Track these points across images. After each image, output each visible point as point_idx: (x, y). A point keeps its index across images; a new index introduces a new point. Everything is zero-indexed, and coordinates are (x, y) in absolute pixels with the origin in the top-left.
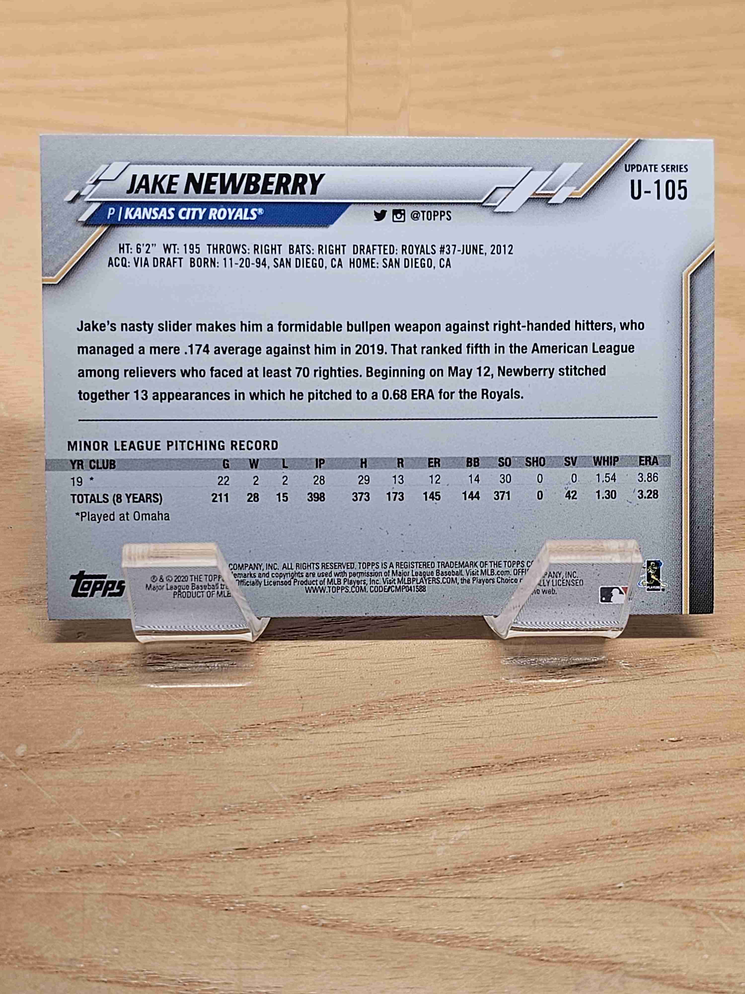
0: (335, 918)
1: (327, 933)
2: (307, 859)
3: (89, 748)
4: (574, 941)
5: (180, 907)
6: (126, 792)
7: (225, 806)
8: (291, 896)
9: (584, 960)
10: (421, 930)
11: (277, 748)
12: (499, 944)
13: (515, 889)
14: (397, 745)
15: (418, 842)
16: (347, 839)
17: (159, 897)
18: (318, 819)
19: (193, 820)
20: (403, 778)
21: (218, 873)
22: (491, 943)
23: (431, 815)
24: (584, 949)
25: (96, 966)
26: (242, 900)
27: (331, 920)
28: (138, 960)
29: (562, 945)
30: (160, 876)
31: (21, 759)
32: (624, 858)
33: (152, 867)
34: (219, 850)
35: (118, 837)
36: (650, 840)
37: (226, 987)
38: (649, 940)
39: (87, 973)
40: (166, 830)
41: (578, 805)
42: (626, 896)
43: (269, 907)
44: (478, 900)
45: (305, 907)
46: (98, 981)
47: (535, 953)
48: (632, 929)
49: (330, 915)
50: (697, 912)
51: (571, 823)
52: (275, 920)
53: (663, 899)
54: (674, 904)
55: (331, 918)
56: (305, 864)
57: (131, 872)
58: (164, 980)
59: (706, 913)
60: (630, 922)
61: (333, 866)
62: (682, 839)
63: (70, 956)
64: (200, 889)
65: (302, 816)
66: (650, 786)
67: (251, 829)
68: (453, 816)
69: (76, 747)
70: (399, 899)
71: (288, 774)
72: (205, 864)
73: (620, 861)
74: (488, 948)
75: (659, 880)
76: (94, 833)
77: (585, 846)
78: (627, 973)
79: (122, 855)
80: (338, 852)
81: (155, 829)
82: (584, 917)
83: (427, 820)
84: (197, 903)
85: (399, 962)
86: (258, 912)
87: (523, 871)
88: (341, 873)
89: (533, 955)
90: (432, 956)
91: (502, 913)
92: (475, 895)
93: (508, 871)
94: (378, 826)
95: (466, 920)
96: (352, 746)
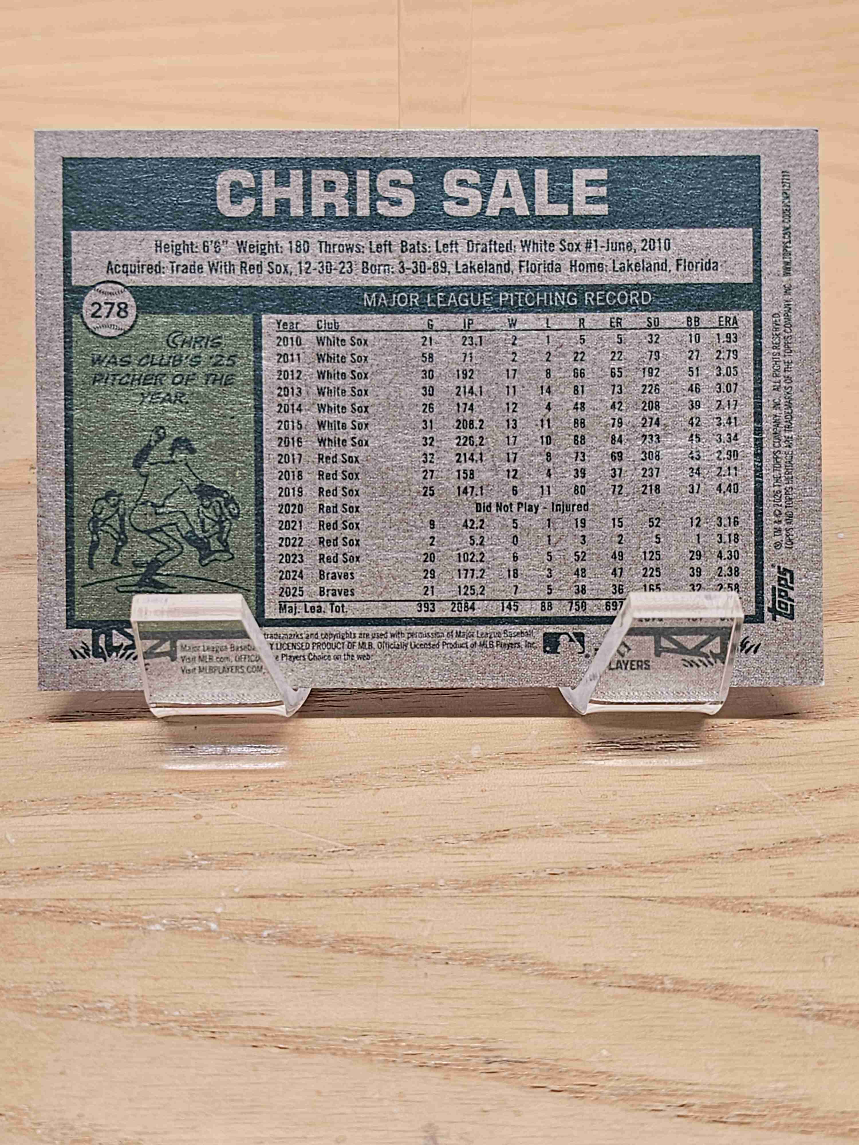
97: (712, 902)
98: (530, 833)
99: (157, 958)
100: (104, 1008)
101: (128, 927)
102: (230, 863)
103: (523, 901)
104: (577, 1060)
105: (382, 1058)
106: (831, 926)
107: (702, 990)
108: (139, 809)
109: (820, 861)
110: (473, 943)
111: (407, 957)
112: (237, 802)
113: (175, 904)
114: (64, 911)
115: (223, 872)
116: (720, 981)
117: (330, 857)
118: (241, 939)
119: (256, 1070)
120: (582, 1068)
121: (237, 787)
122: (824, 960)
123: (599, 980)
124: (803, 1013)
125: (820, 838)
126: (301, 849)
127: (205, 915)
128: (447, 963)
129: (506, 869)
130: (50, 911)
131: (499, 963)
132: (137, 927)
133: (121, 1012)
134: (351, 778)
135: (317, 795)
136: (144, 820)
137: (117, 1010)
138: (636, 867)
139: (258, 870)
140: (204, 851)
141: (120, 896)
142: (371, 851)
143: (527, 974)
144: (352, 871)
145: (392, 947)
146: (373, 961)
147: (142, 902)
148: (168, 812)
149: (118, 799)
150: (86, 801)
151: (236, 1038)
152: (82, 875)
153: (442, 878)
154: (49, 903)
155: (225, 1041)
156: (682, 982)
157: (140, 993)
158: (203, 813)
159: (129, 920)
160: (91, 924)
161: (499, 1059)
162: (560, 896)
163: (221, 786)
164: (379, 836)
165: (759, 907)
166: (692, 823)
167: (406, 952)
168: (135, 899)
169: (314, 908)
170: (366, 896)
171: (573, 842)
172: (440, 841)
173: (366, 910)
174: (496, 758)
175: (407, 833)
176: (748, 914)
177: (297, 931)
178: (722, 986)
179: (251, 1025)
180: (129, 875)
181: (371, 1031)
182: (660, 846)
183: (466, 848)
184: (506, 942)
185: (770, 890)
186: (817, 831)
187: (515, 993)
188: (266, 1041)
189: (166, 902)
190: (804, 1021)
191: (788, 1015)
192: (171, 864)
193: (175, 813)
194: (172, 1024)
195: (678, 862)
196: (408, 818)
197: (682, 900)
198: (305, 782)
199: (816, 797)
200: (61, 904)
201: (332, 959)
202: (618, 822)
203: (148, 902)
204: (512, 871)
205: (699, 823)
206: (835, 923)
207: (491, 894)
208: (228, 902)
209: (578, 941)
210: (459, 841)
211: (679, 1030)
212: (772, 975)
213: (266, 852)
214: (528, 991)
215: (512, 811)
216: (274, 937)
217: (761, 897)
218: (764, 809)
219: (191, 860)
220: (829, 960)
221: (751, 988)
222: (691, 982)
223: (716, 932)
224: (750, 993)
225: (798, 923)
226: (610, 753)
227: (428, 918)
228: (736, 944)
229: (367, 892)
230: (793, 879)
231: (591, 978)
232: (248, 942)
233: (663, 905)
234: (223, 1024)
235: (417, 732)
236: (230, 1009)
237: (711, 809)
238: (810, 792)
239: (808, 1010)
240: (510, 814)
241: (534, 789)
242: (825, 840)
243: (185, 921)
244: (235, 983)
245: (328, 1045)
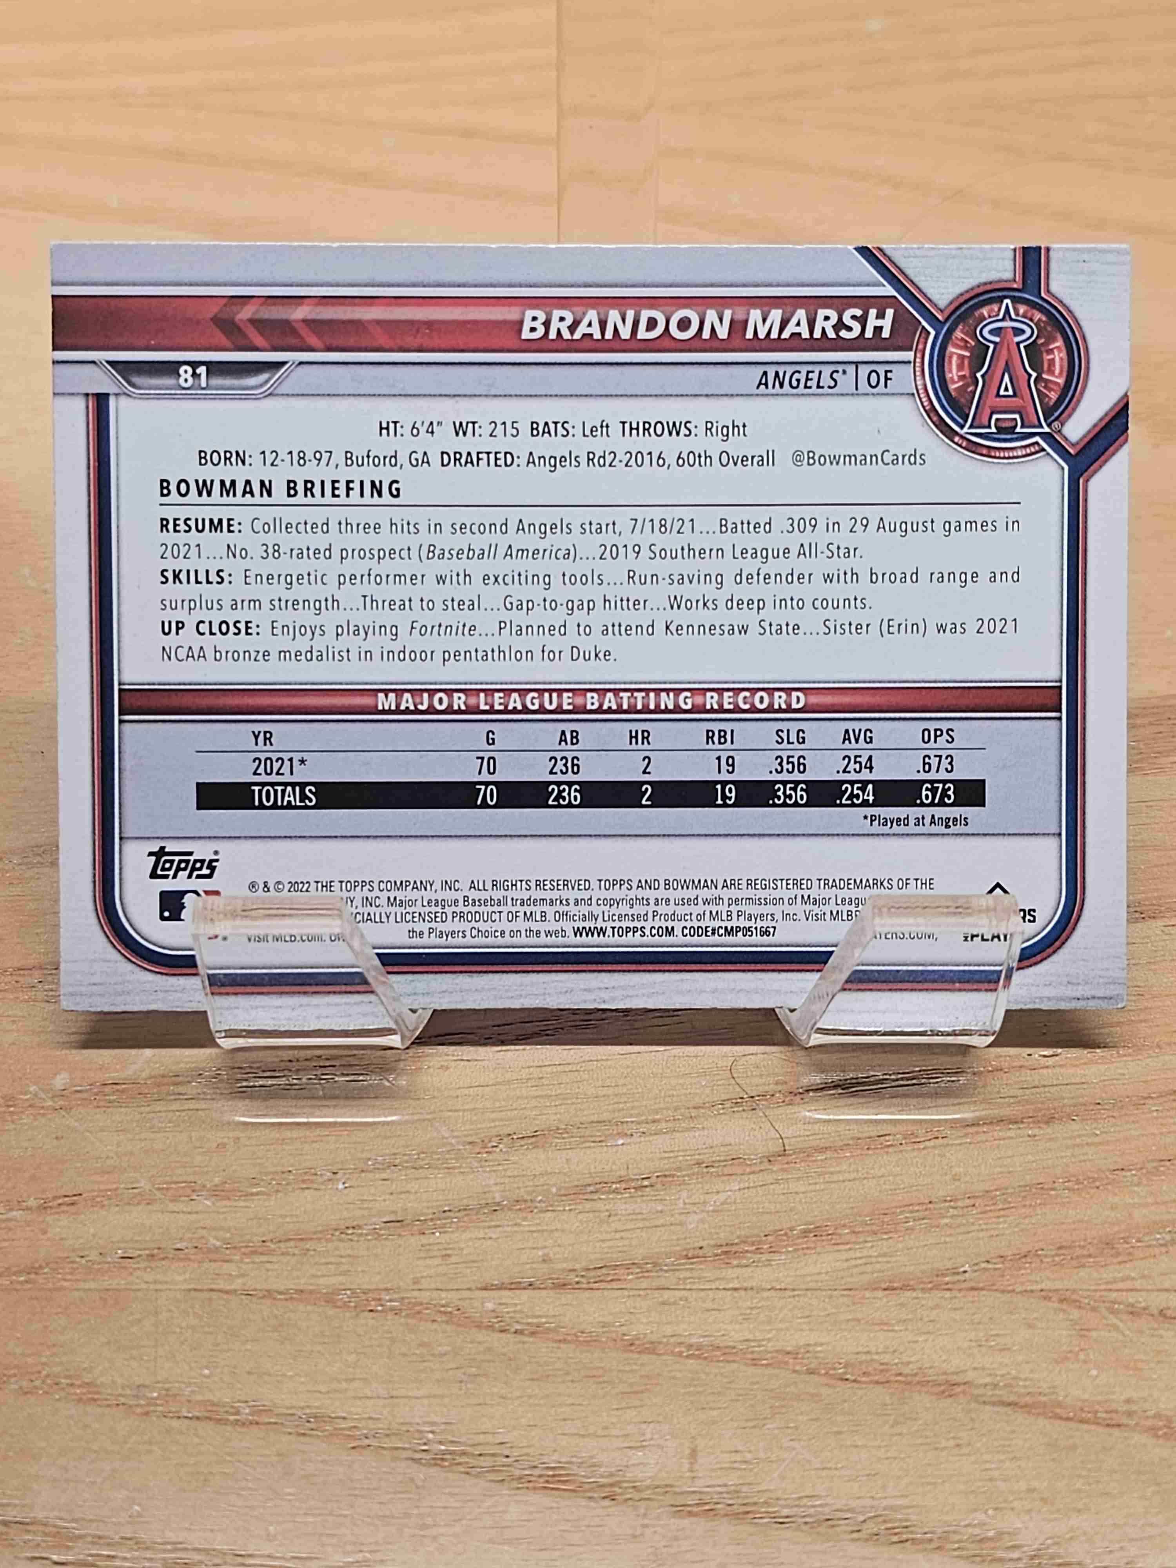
0: (535, 1321)
1: (524, 1343)
3: (163, 1076)
4: (894, 1351)
6: (220, 1141)
7: (369, 1159)
8: (469, 1289)
9: (909, 1378)
10: (664, 1337)
12: (780, 1356)
13: (804, 1276)
14: (628, 1067)
15: (659, 1208)
16: (552, 1206)
19: (320, 1180)
20: (636, 1116)
21: (357, 1257)
22: (769, 1355)
23: (679, 1169)
24: (909, 1363)
25: (175, 1396)
27: (528, 1324)
28: (239, 1386)
29: (876, 1357)
32: (972, 1228)
33: (260, 1250)
34: (361, 1223)
35: (208, 1207)
36: (1010, 1203)
38: (1009, 1349)
39: (162, 1405)
40: (280, 1195)
41: (901, 1151)
42: (973, 1284)
43: (435, 1306)
44: (750, 1292)
47: (835, 1369)
48: (981, 1334)
49: (527, 1317)
50: (1080, 1307)
51: (891, 1178)
52: (444, 1326)
53: (1029, 1288)
54: (1045, 1295)
55: (530, 1320)
56: (489, 1242)
57: (227, 1258)
58: (277, 1415)
59: (1094, 1309)
60: (979, 1323)
61: (530, 1245)
62: (1059, 1200)
63: (138, 1380)
65: (485, 1171)
66: (1010, 1123)
67: (408, 1192)
68: (712, 1170)
69: (144, 1075)
70: (632, 1293)
71: (464, 1111)
72: (341, 1245)
73: (964, 1233)
74: (764, 1362)
75: (1024, 1260)
76: (172, 1201)
77: (911, 1212)
78: (976, 1399)
79: (214, 1233)
82: (910, 1316)
83: (673, 1176)
84: (327, 1302)
85: (631, 1385)
86: (419, 1313)
87: (819, 1250)
88: (544, 1255)
89: (831, 1372)
90: (679, 1375)
91: (785, 1311)
92: (745, 1285)
93: (796, 1250)
94: (598, 1186)
95: (731, 1322)
96: (559, 1068)
106: (484, 1331)
123: (152, 1408)
124: (417, 1456)
125: (498, 1204)
131: (24, 1384)
182: (281, 1216)
191: (395, 1459)
222: (276, 1411)
233: (263, 1301)
237: (361, 1165)
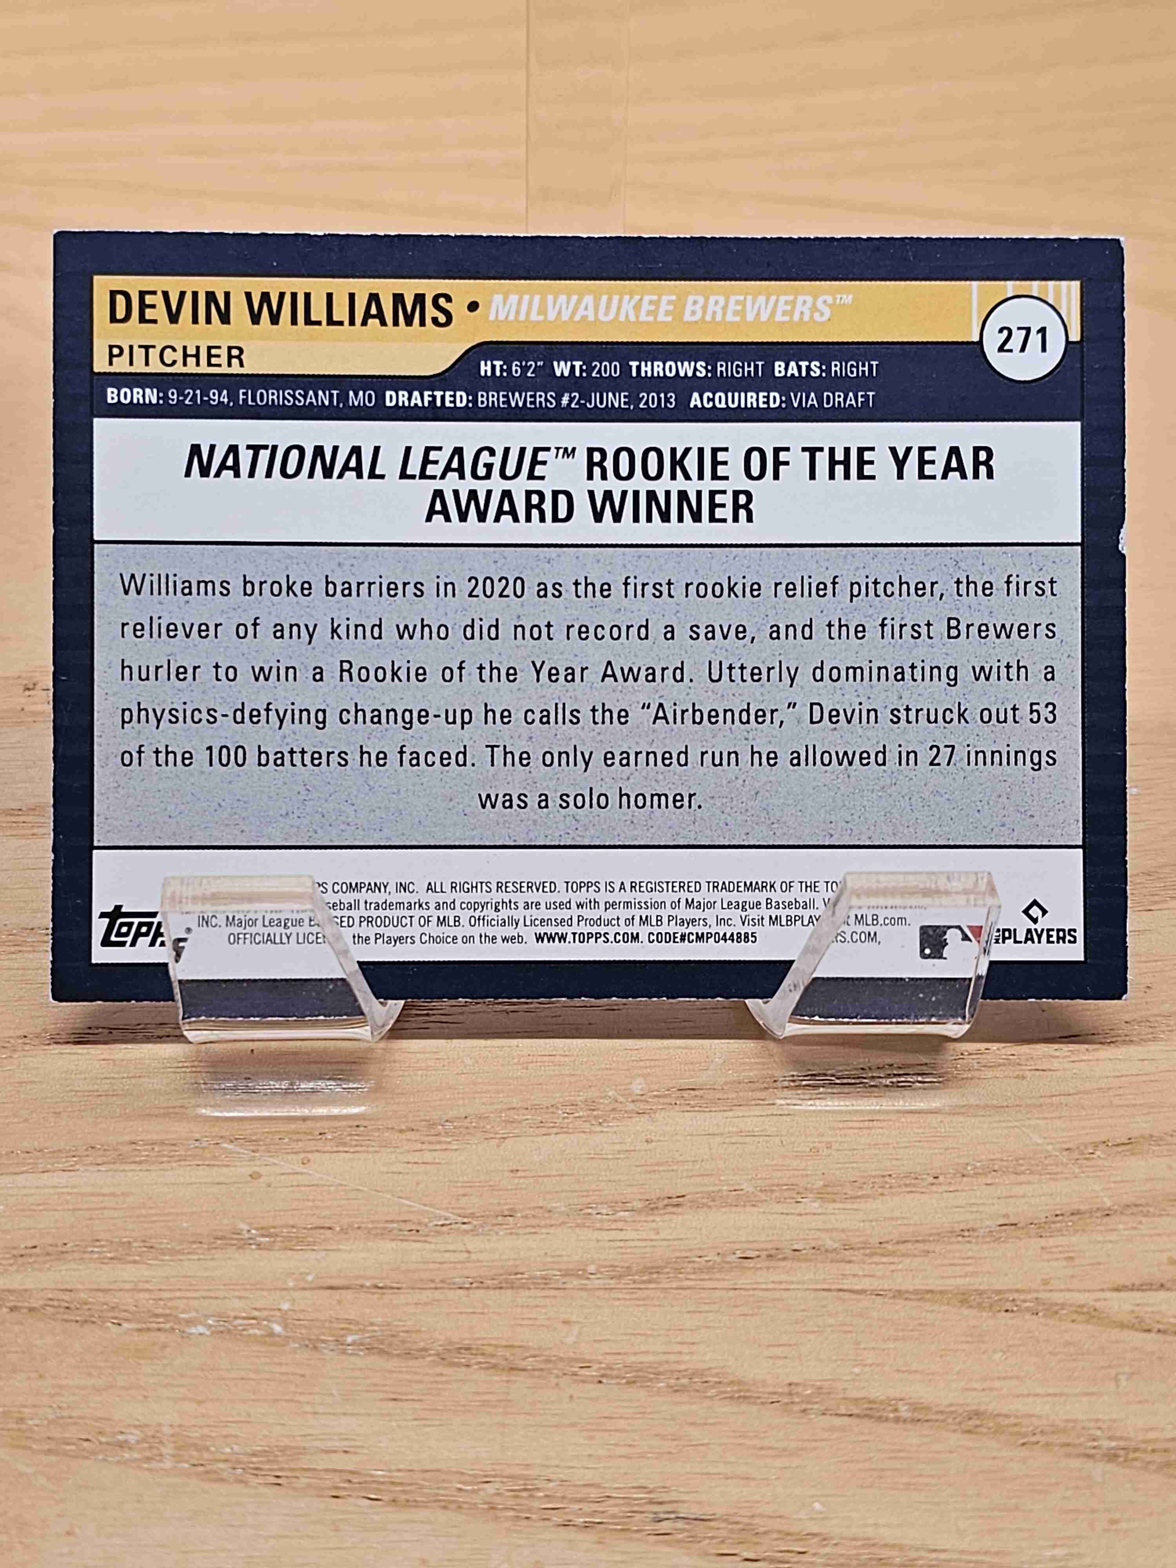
2: (1109, 1238)
5: (935, 1307)
11: (1024, 1082)
17: (899, 1294)
18: (1115, 1182)
26: (1029, 1297)
30: (893, 1263)
31: (640, 1099)
37: (1034, 1420)
45: (1127, 1307)
46: (837, 1415)
64: (959, 1281)
80: (1156, 1228)
81: (868, 1196)
97: (961, 1297)
98: (714, 1200)
99: (200, 1373)
100: (126, 1441)
101: (159, 1330)
102: (300, 1242)
103: (704, 1295)
104: (780, 1517)
105: (511, 1513)
107: (950, 1420)
108: (174, 1165)
109: (1111, 1242)
110: (635, 1354)
111: (545, 1373)
112: (309, 1155)
113: (225, 1298)
114: (72, 1306)
115: (290, 1253)
116: (974, 1408)
117: (438, 1232)
118: (315, 1348)
119: (337, 1530)
120: (785, 1528)
121: (311, 1134)
122: (1116, 1379)
126: (398, 1222)
127: (265, 1313)
128: (600, 1382)
129: (681, 1251)
130: (53, 1306)
132: (173, 1329)
133: (151, 1448)
134: (466, 1123)
135: (419, 1146)
136: (182, 1180)
137: (146, 1445)
138: (859, 1249)
139: (338, 1250)
140: (264, 1223)
141: (148, 1286)
142: (494, 1225)
143: (711, 1398)
144: (469, 1252)
145: (524, 1359)
146: (497, 1378)
147: (178, 1294)
148: (216, 1168)
149: (145, 1150)
150: (101, 1153)
151: (309, 1485)
152: (96, 1256)
153: (592, 1263)
154: (50, 1296)
155: (295, 1489)
156: (924, 1408)
157: (178, 1421)
158: (263, 1170)
159: (161, 1320)
160: (109, 1324)
161: (672, 1516)
162: (754, 1289)
163: (287, 1132)
164: (506, 1204)
165: (1028, 1304)
166: (934, 1188)
167: (543, 1366)
168: (171, 1290)
169: (416, 1304)
170: (488, 1288)
171: (771, 1214)
172: (590, 1211)
173: (488, 1306)
174: (665, 1096)
175: (545, 1200)
176: (1012, 1315)
177: (393, 1336)
178: (977, 1414)
179: (330, 1467)
180: (161, 1257)
181: (495, 1476)
183: (626, 1221)
184: (680, 1353)
185: (1042, 1280)
186: (1105, 1199)
187: (692, 1424)
188: (353, 1490)
189: (212, 1294)
190: (1089, 1464)
192: (219, 1242)
193: (225, 1170)
194: (221, 1465)
195: (917, 1241)
196: (545, 1179)
197: (922, 1295)
198: (404, 1127)
199: (1103, 1152)
200: (66, 1297)
201: (441, 1375)
202: (834, 1186)
203: (188, 1294)
204: (688, 1254)
205: (944, 1188)
206: (1132, 1327)
207: (661, 1286)
208: (296, 1295)
209: (778, 1351)
210: (617, 1211)
211: (921, 1476)
212: (1045, 1399)
213: (350, 1225)
214: (710, 1421)
215: (687, 1170)
216: (362, 1344)
217: (1030, 1291)
218: (1034, 1168)
219: (247, 1236)
220: (1122, 1378)
221: (1017, 1417)
223: (969, 1339)
224: (1016, 1425)
225: (1080, 1327)
226: (821, 1090)
227: (574, 1318)
228: (997, 1356)
229: (489, 1282)
230: (1074, 1267)
231: (798, 1403)
232: (325, 1351)
234: (292, 1465)
235: (557, 1058)
236: (303, 1444)
238: (1096, 1146)
239: (1094, 1448)
240: (685, 1174)
241: (719, 1139)
242: (1116, 1211)
243: (240, 1321)
244: (308, 1409)
245: (437, 1495)
